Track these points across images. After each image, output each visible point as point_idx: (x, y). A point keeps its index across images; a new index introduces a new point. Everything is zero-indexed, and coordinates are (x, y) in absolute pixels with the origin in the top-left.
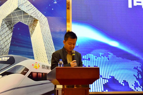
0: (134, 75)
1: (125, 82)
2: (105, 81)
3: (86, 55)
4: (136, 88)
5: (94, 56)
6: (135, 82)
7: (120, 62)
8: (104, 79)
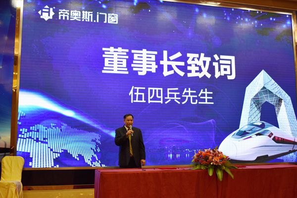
0: (92, 149)
1: (80, 156)
2: (56, 155)
3: (34, 126)
4: (93, 163)
5: (44, 128)
6: (93, 156)
7: (75, 133)
8: (55, 152)
